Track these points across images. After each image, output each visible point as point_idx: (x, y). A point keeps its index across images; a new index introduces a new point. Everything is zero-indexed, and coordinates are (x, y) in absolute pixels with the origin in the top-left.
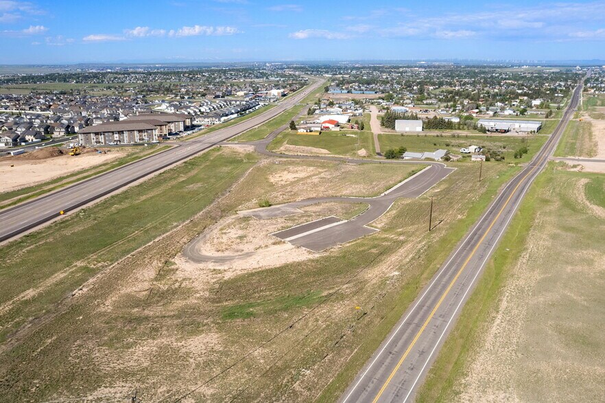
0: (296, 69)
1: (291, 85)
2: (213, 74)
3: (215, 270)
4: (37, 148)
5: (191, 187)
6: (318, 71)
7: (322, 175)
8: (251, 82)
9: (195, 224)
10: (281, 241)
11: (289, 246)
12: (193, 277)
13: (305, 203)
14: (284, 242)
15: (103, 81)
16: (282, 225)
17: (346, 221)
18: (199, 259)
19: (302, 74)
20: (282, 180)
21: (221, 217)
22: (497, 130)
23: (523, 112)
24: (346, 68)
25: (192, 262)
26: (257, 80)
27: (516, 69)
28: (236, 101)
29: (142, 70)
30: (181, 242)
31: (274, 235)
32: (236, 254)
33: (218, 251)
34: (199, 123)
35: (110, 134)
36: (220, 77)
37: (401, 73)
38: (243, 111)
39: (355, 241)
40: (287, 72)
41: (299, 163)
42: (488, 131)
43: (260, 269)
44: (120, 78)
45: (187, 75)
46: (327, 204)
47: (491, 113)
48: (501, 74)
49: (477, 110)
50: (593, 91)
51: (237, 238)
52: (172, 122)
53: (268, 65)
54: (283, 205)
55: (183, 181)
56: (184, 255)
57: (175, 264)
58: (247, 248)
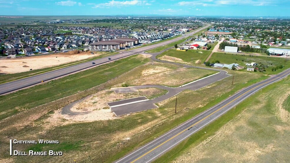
0: (201, 20)
1: (194, 27)
2: (165, 21)
4: (73, 50)
6: (210, 21)
7: (166, 72)
8: (178, 25)
14: (109, 108)
15: (121, 23)
17: (148, 100)
18: (65, 112)
19: (202, 22)
20: (147, 73)
21: (102, 90)
22: (275, 54)
24: (223, 20)
26: (181, 24)
28: (165, 33)
29: (138, 18)
31: (108, 103)
33: (77, 109)
34: (142, 42)
35: (101, 46)
36: (167, 22)
37: (248, 23)
38: (164, 38)
40: (196, 21)
42: (271, 54)
44: (128, 22)
45: (154, 21)
46: (151, 89)
47: (281, 44)
49: (274, 43)
51: (93, 103)
52: (129, 42)
53: (189, 17)
54: (133, 87)
58: (91, 109)
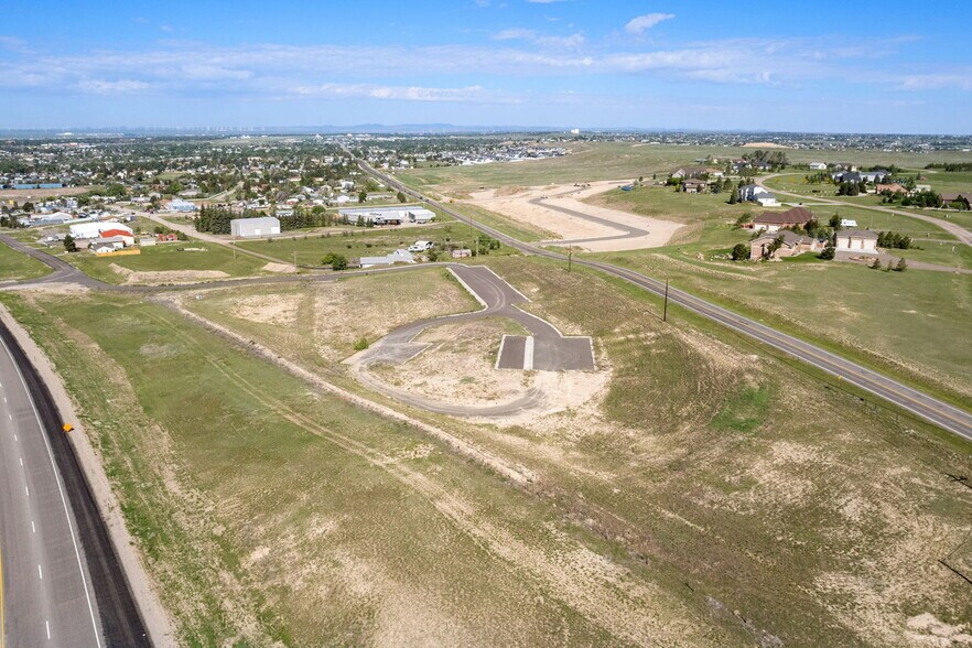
17: (530, 337)
22: (386, 221)
23: (362, 198)
31: (500, 368)
42: (376, 224)
50: (387, 166)
54: (380, 342)
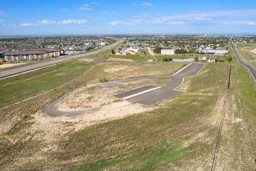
0: (111, 36)
1: (109, 42)
2: (75, 38)
3: (67, 122)
5: (59, 74)
6: (120, 37)
7: (134, 68)
8: (92, 41)
9: (57, 91)
10: (120, 100)
11: (126, 103)
12: (46, 130)
13: (129, 80)
14: (122, 100)
15: (26, 41)
16: (118, 90)
17: (161, 87)
18: (54, 114)
19: (114, 38)
20: (112, 71)
21: (76, 88)
22: (209, 53)
23: (215, 48)
24: (132, 36)
25: (49, 117)
26: (94, 40)
27: (202, 36)
28: (85, 47)
30: (44, 102)
31: (114, 96)
32: (86, 109)
33: (71, 108)
34: (67, 53)
35: (22, 56)
36: (78, 39)
37: (156, 37)
38: (88, 50)
39: (174, 98)
40: (107, 37)
41: (119, 64)
42: (205, 54)
43: (107, 121)
44: (34, 40)
45: (64, 39)
46: (143, 80)
48: (196, 38)
50: (237, 42)
51: (86, 99)
52: (54, 52)
53: (98, 35)
54: (115, 81)
55: (55, 72)
56: (43, 112)
57: (33, 118)
58: (94, 105)
